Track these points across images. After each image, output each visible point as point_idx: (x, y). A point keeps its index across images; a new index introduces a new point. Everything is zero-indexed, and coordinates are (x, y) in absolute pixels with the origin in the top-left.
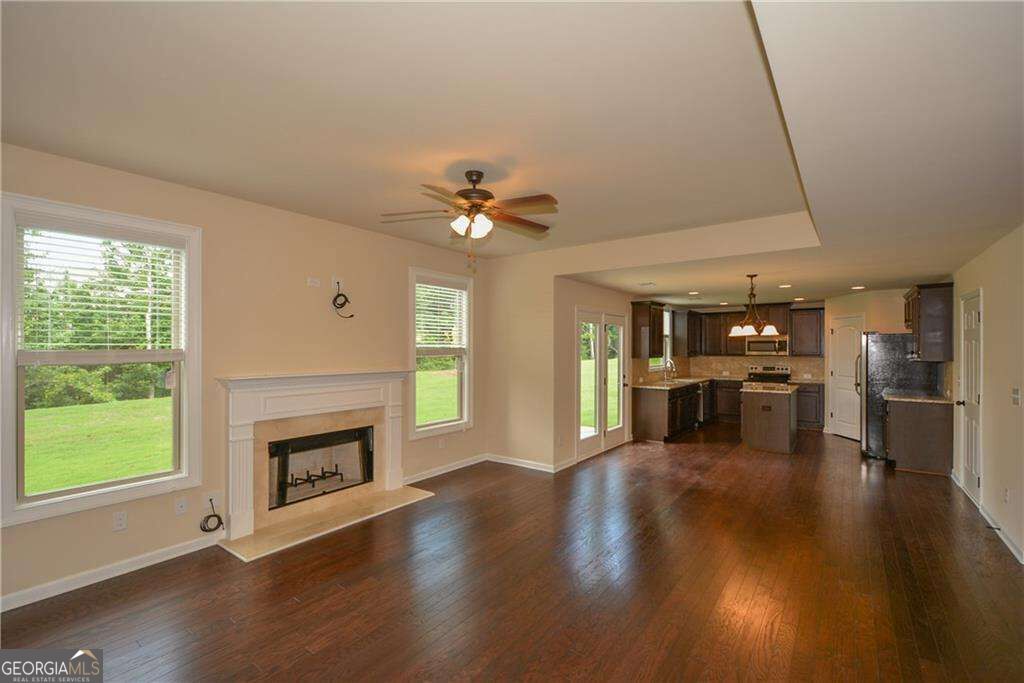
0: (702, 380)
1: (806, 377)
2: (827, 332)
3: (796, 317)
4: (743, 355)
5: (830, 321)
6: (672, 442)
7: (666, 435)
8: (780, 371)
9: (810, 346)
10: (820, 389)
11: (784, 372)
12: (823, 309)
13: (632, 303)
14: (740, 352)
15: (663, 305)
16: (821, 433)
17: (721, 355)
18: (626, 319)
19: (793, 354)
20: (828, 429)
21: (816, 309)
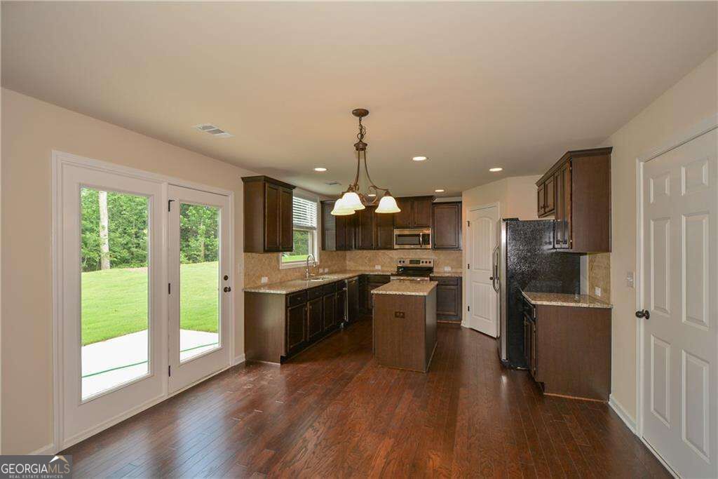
0: (347, 276)
1: (445, 270)
2: (465, 223)
3: (437, 210)
4: (392, 249)
5: (467, 214)
6: (291, 362)
7: (283, 355)
8: (425, 265)
9: (450, 240)
10: (458, 282)
11: (428, 265)
12: (461, 202)
13: (243, 179)
14: (389, 246)
15: (294, 187)
16: (459, 327)
17: (371, 249)
18: (231, 199)
19: (435, 248)
20: (466, 323)
21: (454, 202)
